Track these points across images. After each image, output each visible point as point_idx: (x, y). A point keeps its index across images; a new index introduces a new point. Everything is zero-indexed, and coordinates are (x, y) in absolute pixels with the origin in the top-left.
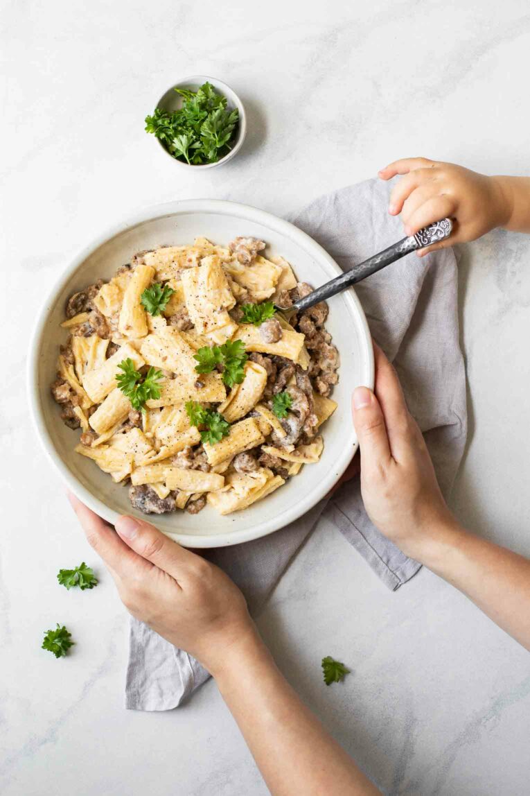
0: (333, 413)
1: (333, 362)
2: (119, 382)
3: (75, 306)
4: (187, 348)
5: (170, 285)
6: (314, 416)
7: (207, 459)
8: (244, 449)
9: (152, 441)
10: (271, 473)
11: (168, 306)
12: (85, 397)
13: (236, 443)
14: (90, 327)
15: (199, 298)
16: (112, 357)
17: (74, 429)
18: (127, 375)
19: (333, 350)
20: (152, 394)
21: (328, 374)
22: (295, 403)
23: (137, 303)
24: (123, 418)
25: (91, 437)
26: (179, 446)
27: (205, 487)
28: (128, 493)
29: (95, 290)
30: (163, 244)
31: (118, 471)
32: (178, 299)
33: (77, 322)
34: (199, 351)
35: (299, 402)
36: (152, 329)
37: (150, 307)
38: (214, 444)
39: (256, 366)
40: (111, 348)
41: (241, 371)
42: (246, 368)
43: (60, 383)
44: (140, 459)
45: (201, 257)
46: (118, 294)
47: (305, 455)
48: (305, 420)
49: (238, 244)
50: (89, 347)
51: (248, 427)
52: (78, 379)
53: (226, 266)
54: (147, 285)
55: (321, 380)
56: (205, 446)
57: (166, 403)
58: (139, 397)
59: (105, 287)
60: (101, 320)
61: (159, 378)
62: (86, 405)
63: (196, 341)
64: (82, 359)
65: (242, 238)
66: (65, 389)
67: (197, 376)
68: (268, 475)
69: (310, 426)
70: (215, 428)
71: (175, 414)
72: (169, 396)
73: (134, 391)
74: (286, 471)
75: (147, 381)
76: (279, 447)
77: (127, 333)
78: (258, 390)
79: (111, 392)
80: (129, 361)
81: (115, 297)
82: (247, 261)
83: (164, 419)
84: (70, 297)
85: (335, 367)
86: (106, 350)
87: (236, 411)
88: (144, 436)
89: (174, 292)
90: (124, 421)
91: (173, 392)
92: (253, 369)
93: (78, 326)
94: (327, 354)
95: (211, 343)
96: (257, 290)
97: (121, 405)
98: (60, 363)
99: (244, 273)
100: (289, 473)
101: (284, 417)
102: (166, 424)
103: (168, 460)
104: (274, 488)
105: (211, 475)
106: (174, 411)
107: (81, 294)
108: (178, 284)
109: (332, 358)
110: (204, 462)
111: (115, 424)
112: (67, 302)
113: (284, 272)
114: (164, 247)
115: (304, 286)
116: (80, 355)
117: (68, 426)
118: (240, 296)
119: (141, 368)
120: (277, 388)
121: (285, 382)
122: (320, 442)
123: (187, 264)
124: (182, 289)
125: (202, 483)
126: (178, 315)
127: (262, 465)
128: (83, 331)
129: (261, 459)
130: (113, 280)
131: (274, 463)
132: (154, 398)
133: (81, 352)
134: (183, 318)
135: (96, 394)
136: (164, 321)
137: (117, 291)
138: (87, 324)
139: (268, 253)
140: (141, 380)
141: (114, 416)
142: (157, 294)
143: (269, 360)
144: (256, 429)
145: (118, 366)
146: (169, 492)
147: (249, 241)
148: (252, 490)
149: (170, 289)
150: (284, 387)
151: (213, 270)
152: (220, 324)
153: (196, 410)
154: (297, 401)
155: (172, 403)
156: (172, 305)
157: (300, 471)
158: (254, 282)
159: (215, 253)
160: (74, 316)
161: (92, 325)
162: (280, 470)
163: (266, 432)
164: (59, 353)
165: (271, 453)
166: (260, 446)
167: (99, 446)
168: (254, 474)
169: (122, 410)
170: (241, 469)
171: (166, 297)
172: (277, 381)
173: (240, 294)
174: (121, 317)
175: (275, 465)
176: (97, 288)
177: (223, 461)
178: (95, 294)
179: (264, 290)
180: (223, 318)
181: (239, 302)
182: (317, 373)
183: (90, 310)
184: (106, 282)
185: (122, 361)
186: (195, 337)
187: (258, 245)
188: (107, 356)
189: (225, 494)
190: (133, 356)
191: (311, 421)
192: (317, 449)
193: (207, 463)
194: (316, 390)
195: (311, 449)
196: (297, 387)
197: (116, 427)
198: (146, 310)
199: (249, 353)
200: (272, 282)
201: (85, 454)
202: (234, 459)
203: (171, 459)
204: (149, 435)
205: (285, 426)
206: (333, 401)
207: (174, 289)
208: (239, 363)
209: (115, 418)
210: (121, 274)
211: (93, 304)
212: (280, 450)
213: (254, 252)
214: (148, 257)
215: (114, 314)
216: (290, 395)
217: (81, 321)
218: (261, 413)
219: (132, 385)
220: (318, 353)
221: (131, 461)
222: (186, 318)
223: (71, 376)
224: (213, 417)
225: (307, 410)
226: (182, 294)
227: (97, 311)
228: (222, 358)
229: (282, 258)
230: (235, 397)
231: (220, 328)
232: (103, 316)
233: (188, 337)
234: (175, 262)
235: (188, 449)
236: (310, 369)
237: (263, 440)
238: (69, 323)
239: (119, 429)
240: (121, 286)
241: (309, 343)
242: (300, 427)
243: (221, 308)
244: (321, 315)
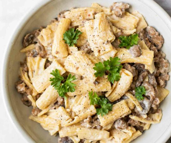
0: (167, 96)
1: (167, 69)
2: (52, 82)
3: (28, 41)
4: (90, 63)
5: (79, 29)
6: (158, 99)
7: (100, 123)
8: (120, 118)
9: (70, 114)
10: (135, 130)
11: (78, 41)
12: (34, 90)
13: (116, 114)
14: (36, 52)
15: (95, 36)
16: (48, 68)
17: (29, 106)
18: (56, 78)
19: (167, 62)
20: (70, 89)
21: (164, 75)
22: (147, 92)
23: (62, 39)
24: (55, 101)
25: (38, 111)
26: (85, 116)
27: (99, 138)
28: (57, 140)
29: (38, 32)
30: (74, 6)
31: (52, 129)
32: (83, 37)
33: (29, 49)
34: (96, 64)
36: (70, 53)
37: (68, 41)
38: (104, 115)
39: (127, 72)
40: (47, 64)
41: (118, 74)
42: (121, 72)
43: (21, 82)
44: (64, 123)
45: (95, 13)
46: (51, 34)
47: (152, 120)
48: (153, 101)
49: (115, 6)
50: (36, 62)
51: (122, 106)
52: (30, 80)
53: (109, 18)
54: (66, 29)
55: (160, 78)
56: (99, 116)
57: (78, 93)
58: (63, 91)
59: (44, 30)
60: (42, 48)
61: (74, 80)
62: (34, 94)
63: (95, 59)
64: (32, 69)
65: (116, 3)
66: (22, 86)
67: (95, 78)
68: (133, 131)
69: (155, 104)
70: (104, 107)
71: (83, 98)
72: (80, 90)
73: (60, 88)
74: (142, 128)
75: (67, 81)
76: (138, 115)
77: (57, 56)
78: (128, 85)
79: (47, 87)
80: (57, 70)
81: (49, 35)
82: (120, 15)
83: (76, 102)
84: (25, 36)
85: (168, 71)
86: (44, 64)
87: (115, 96)
88: (66, 111)
89: (82, 33)
90: (55, 102)
91: (82, 87)
92: (125, 73)
93: (29, 51)
94: (164, 64)
95: (102, 61)
96: (126, 30)
97: (53, 94)
98: (20, 71)
99: (118, 22)
100: (144, 129)
101: (141, 99)
102: (78, 104)
103: (79, 123)
104: (136, 137)
105: (102, 132)
106: (82, 97)
107: (30, 34)
108: (83, 28)
109: (167, 67)
110: (98, 125)
111: (50, 104)
112: (24, 39)
113: (140, 21)
114: (75, 8)
115: (151, 28)
116: (31, 67)
117: (25, 105)
118: (117, 33)
119: (63, 74)
120: (138, 84)
121: (142, 80)
122: (160, 112)
123: (88, 17)
124: (85, 31)
125: (98, 136)
126: (85, 46)
127: (130, 125)
128: (32, 54)
129: (129, 122)
130: (48, 26)
131: (136, 124)
132: (72, 91)
133: (31, 65)
134: (87, 47)
135: (40, 88)
136: (76, 48)
137: (50, 32)
138: (34, 50)
139: (130, 11)
140: (64, 80)
141: (49, 100)
142: (72, 34)
143: (134, 68)
144: (126, 106)
145: (51, 73)
146: (80, 140)
147: (121, 4)
148: (124, 140)
149: (79, 32)
150: (142, 83)
151: (101, 21)
152: (107, 50)
153: (94, 96)
154: (149, 91)
155: (81, 93)
156: (81, 40)
157: (149, 128)
158: (124, 26)
159: (102, 11)
160: (28, 46)
161: (37, 51)
162: (139, 128)
163: (132, 108)
164: (20, 66)
165: (134, 119)
166: (128, 115)
167: (42, 116)
168: (125, 131)
169: (53, 97)
170: (118, 128)
171: (77, 36)
172: (138, 79)
173: (117, 32)
174: (53, 47)
175: (136, 125)
176: (40, 31)
177: (109, 124)
178: (38, 34)
179: (130, 30)
180: (109, 47)
181: (117, 38)
182: (158, 75)
183: (36, 43)
184: (44, 27)
185: (53, 71)
186: (94, 57)
187: (125, 6)
188: (45, 68)
189: (110, 141)
190: (59, 68)
191: (156, 101)
192: (159, 116)
193: (100, 125)
194: (159, 84)
195: (156, 116)
196: (149, 83)
197: (51, 105)
198: (66, 43)
199: (123, 64)
200: (134, 26)
201: (34, 120)
202: (115, 122)
203: (81, 122)
204: (68, 110)
205: (142, 105)
206: (167, 90)
207: (81, 32)
208: (117, 69)
209: (50, 102)
210: (52, 23)
211: (37, 40)
212: (139, 117)
213: (124, 10)
214: (66, 14)
215: (48, 44)
216: (145, 87)
217: (31, 48)
218: (129, 97)
219: (59, 83)
220: (159, 64)
221: (59, 124)
222: (89, 47)
223: (26, 78)
224: (103, 100)
225: (154, 96)
226: (86, 34)
227: (40, 43)
228: (108, 68)
229: (138, 12)
230: (115, 88)
231: (107, 52)
232: (43, 46)
233: (90, 57)
234: (81, 16)
235: (90, 118)
236: (155, 73)
237: (130, 112)
238: (24, 50)
239: (52, 107)
240: (53, 30)
241: (155, 59)
242: (150, 105)
243: (107, 41)
244: (160, 43)
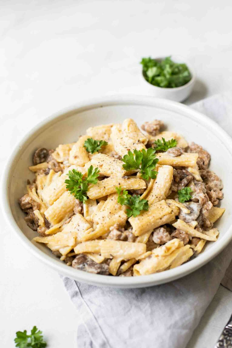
0: (223, 214)
1: (218, 183)
2: (67, 185)
3: (39, 156)
7: (132, 231)
9: (91, 223)
12: (43, 205)
13: (154, 215)
15: (123, 139)
22: (194, 194)
23: (82, 146)
25: (46, 227)
26: (111, 223)
31: (65, 247)
32: (109, 150)
33: (40, 167)
35: (198, 193)
42: (158, 167)
44: (81, 235)
46: (68, 150)
48: (203, 205)
49: (146, 124)
50: (47, 179)
51: (161, 206)
52: (39, 196)
56: (131, 220)
57: (102, 191)
62: (43, 211)
67: (124, 172)
69: (206, 209)
71: (108, 203)
72: (104, 186)
79: (61, 195)
83: (100, 208)
85: (220, 187)
88: (85, 218)
90: (70, 215)
91: (107, 182)
97: (68, 201)
102: (101, 211)
105: (136, 244)
107: (44, 149)
110: (130, 234)
111: (63, 217)
112: (34, 153)
120: (182, 187)
122: (216, 230)
128: (44, 171)
129: (173, 234)
133: (42, 183)
135: (51, 196)
141: (63, 208)
142: (95, 143)
144: (167, 206)
146: (103, 259)
148: (167, 248)
150: (187, 186)
154: (196, 193)
157: (203, 249)
161: (50, 167)
164: (26, 184)
166: (171, 222)
167: (52, 234)
169: (68, 205)
172: (180, 182)
177: (145, 233)
178: (53, 152)
180: (140, 146)
191: (207, 206)
192: (214, 232)
195: (210, 233)
197: (64, 219)
198: (87, 150)
201: (40, 241)
202: (152, 234)
204: (88, 219)
205: (189, 208)
216: (191, 190)
217: (43, 166)
218: (170, 202)
221: (74, 238)
223: (33, 194)
227: (54, 160)
230: (151, 189)
235: (118, 224)
237: (173, 215)
238: (34, 167)
240: (71, 147)
241: (201, 171)
242: (200, 208)
243: (139, 141)
244: (206, 158)
